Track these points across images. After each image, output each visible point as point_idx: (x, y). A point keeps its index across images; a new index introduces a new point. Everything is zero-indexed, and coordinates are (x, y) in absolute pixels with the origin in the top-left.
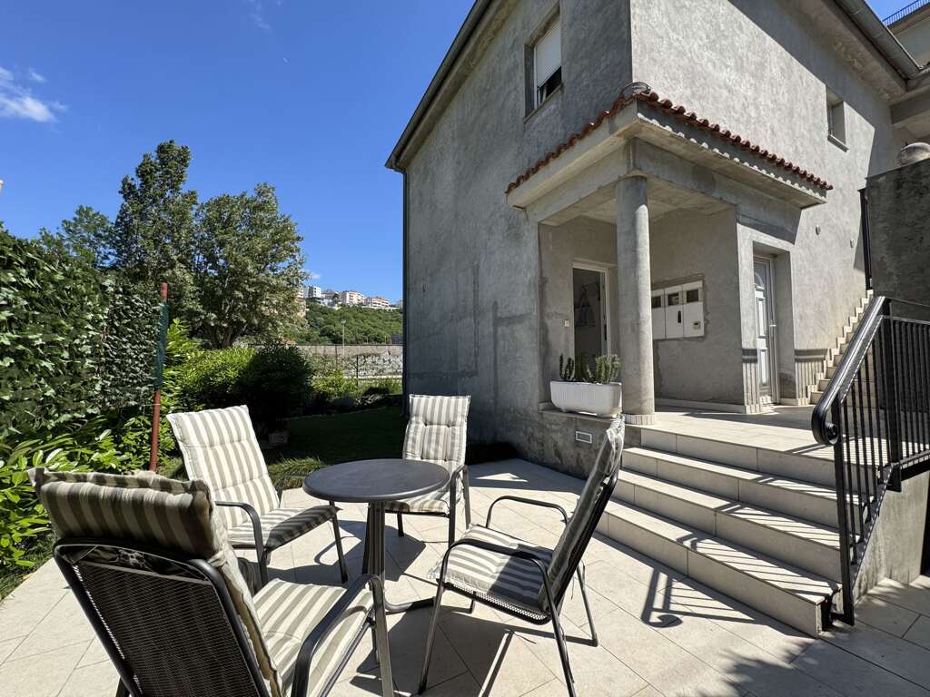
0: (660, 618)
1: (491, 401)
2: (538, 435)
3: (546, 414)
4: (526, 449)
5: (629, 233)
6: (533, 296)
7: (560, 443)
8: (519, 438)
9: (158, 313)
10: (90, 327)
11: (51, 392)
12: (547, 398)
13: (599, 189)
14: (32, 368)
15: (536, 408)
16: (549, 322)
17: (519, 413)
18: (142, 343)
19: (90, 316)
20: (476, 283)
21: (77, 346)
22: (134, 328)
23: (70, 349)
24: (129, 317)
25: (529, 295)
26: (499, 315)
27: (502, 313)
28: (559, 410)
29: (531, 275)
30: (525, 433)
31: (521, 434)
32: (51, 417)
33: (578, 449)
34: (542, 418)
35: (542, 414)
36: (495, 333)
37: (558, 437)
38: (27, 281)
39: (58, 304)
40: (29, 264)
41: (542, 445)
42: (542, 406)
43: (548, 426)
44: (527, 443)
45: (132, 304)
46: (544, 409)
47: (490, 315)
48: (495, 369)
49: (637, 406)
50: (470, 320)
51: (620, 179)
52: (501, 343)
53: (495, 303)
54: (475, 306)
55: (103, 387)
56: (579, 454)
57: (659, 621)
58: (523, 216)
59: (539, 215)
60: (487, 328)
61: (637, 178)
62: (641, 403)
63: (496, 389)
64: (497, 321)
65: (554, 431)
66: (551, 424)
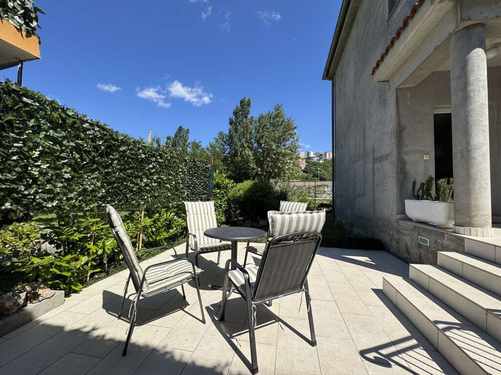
0: (375, 357)
1: (372, 212)
2: (396, 236)
3: (401, 222)
4: (390, 245)
5: (459, 77)
6: (393, 141)
7: (409, 244)
8: (385, 237)
9: (208, 168)
10: (181, 174)
11: (169, 194)
12: (402, 211)
13: (435, 49)
14: (164, 186)
15: (395, 218)
16: (406, 158)
17: (386, 221)
18: (201, 179)
19: (180, 170)
20: (364, 137)
21: (177, 180)
22: (197, 174)
23: (175, 181)
24: (195, 170)
25: (391, 140)
26: (375, 156)
27: (377, 155)
28: (410, 220)
29: (391, 126)
30: (389, 234)
31: (387, 235)
32: (170, 203)
33: (420, 249)
34: (399, 225)
35: (398, 222)
36: (374, 168)
37: (407, 239)
38: (160, 160)
39: (170, 167)
40: (160, 155)
41: (398, 244)
42: (398, 216)
43: (401, 230)
44: (390, 241)
45: (197, 166)
46: (400, 219)
47: (371, 157)
48: (374, 192)
49: (467, 219)
50: (361, 162)
51: (451, 35)
52: (377, 174)
53: (374, 148)
54: (364, 152)
55: (187, 194)
56: (421, 253)
57: (373, 358)
58: (387, 86)
59: (396, 83)
60: (370, 166)
61: (468, 28)
62: (470, 217)
63: (374, 204)
64: (375, 160)
65: (405, 235)
66: (403, 230)
